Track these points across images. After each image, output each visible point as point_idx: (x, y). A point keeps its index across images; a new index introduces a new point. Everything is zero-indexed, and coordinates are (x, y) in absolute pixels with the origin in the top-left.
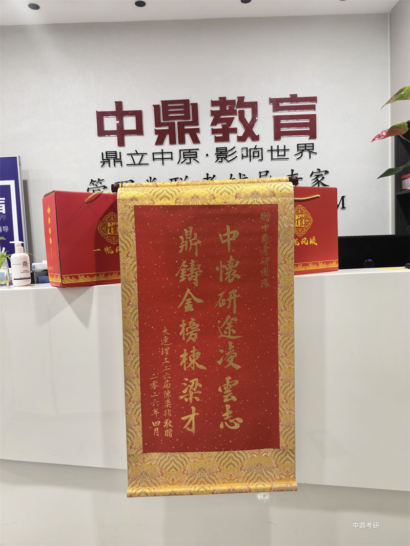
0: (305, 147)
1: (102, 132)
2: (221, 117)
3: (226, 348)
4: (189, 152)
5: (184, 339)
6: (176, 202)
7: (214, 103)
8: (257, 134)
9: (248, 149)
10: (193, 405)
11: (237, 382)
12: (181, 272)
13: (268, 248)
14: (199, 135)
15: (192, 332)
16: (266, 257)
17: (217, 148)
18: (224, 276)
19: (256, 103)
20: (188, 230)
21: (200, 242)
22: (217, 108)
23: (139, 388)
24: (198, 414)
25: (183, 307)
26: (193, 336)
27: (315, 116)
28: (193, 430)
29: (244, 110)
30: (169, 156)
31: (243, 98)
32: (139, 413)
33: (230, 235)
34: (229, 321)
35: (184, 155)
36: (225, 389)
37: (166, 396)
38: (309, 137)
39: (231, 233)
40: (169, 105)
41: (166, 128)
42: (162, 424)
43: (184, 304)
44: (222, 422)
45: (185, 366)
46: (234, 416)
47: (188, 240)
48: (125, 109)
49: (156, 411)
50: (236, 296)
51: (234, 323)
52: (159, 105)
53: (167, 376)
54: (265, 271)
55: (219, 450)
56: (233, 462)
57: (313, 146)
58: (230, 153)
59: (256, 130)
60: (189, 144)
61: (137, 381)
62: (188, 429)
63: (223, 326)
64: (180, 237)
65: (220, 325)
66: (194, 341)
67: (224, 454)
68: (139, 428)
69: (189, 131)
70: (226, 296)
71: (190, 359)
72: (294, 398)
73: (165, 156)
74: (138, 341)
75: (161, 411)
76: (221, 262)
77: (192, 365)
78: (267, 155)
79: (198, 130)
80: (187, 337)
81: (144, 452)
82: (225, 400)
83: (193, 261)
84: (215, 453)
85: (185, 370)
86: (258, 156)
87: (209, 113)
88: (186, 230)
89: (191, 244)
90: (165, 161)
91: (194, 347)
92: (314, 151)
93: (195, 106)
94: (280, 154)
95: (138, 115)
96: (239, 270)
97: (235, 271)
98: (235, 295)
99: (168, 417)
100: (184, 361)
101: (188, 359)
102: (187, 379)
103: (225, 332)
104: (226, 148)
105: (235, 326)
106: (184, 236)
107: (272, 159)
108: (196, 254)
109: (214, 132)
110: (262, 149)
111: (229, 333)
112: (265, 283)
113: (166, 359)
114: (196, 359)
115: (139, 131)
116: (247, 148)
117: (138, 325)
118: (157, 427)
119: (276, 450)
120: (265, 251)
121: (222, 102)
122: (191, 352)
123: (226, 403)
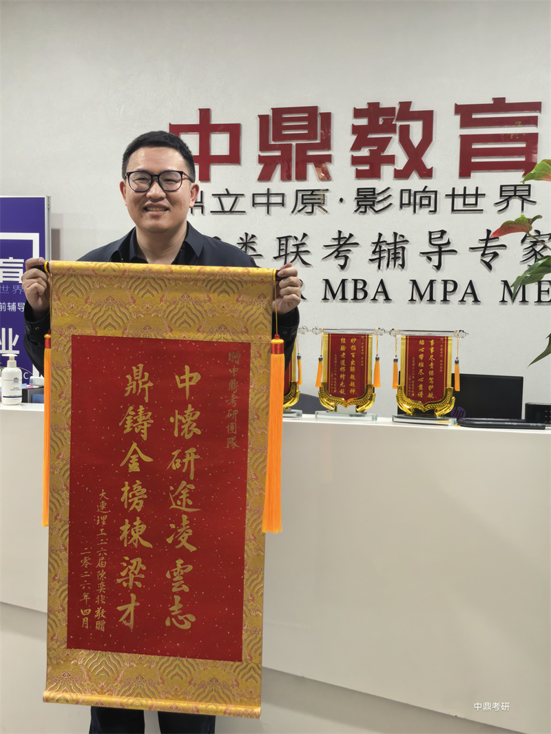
0: (515, 191)
2: (369, 137)
3: (179, 523)
4: (312, 194)
5: (126, 507)
6: (123, 333)
7: (358, 113)
8: (429, 167)
9: (412, 192)
10: (132, 591)
11: (190, 568)
12: (126, 420)
13: (236, 397)
14: (330, 167)
15: (136, 499)
16: (234, 409)
17: (358, 189)
18: (180, 430)
19: (432, 113)
20: (138, 368)
21: (152, 384)
22: (363, 122)
23: (66, 564)
24: (138, 604)
25: (126, 466)
26: (138, 504)
27: (536, 135)
28: (131, 624)
29: (408, 126)
30: (279, 200)
31: (409, 104)
32: (65, 597)
33: (189, 379)
34: (184, 489)
35: (303, 199)
36: (175, 574)
37: (100, 576)
38: (523, 173)
39: (191, 375)
40: (284, 116)
41: (278, 153)
42: (93, 613)
43: (128, 462)
44: (168, 618)
46: (184, 611)
47: (137, 381)
48: (215, 121)
49: (86, 596)
50: (194, 457)
51: (190, 492)
52: (268, 116)
53: (102, 552)
54: (232, 427)
55: (163, 654)
56: (180, 673)
57: (529, 190)
58: (380, 198)
59: (429, 159)
60: (313, 181)
61: (65, 555)
62: (125, 622)
63: (176, 493)
64: (127, 377)
65: (173, 492)
66: (139, 510)
67: (168, 660)
68: (63, 616)
69: (314, 159)
70: (182, 456)
71: (133, 533)
72: (262, 595)
73: (274, 200)
74: (68, 504)
75: (93, 595)
76: (177, 411)
77: (135, 541)
78: (444, 204)
79: (329, 158)
80: (130, 504)
81: (69, 647)
82: (174, 590)
83: (141, 408)
84: (158, 658)
85: (126, 545)
86: (429, 205)
87: (350, 129)
88: (134, 368)
89: (141, 386)
90: (273, 209)
91: (138, 518)
92: (531, 199)
93: (327, 117)
94: (469, 202)
96: (199, 423)
97: (195, 424)
98: (193, 455)
100: (125, 534)
101: (130, 532)
102: (127, 558)
103: (179, 503)
104: (374, 189)
105: (191, 495)
106: (132, 375)
107: (453, 210)
108: (146, 399)
109: (355, 161)
110: (436, 192)
111: (184, 504)
112: (232, 443)
113: (102, 530)
114: (140, 533)
115: (233, 157)
116: (410, 190)
117: (68, 485)
118: (86, 616)
119: (238, 663)
120: (233, 401)
121: (373, 111)
122: (135, 524)
123: (175, 593)
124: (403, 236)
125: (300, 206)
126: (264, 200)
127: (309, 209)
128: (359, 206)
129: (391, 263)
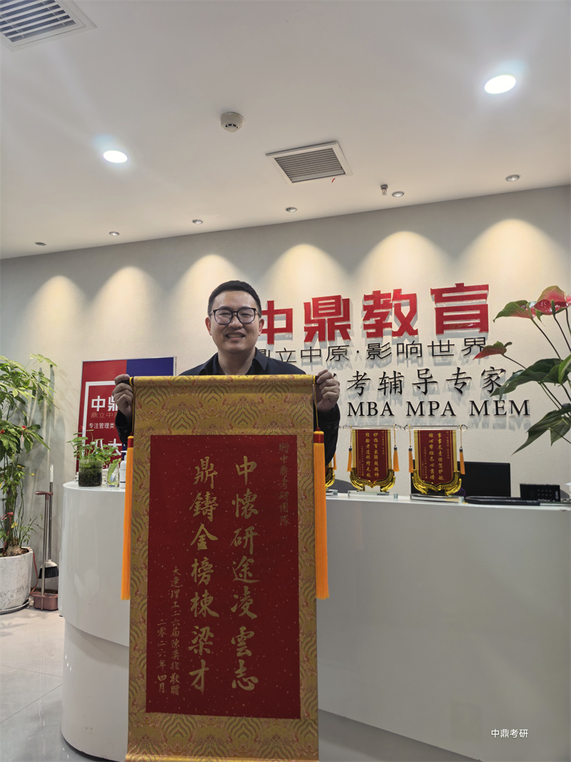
0: (475, 342)
2: (375, 312)
3: (241, 594)
4: (338, 349)
5: (196, 581)
6: (193, 432)
7: (366, 298)
8: (415, 329)
9: (405, 345)
10: (202, 657)
11: (252, 634)
12: (195, 505)
13: (287, 481)
14: (350, 332)
15: (204, 573)
16: (285, 491)
17: (369, 344)
18: (241, 511)
19: (415, 295)
20: (205, 460)
21: (217, 473)
22: (370, 303)
23: (145, 635)
24: (208, 669)
25: (196, 545)
26: (206, 578)
27: (486, 306)
28: (202, 688)
29: (400, 304)
30: (317, 353)
31: (400, 290)
32: (144, 664)
33: (247, 467)
34: (245, 563)
35: (333, 352)
36: (239, 640)
37: (174, 645)
38: (479, 330)
39: (249, 464)
40: (320, 302)
41: (316, 325)
42: (169, 679)
43: (197, 541)
44: (234, 681)
45: (196, 611)
46: (248, 674)
47: (204, 471)
48: (276, 308)
49: (162, 663)
50: (253, 534)
51: (250, 564)
52: (309, 303)
53: (176, 623)
54: (284, 506)
55: (231, 715)
56: (247, 731)
58: (383, 349)
59: (415, 324)
60: (340, 341)
61: (144, 627)
62: (196, 686)
63: (238, 568)
64: (196, 468)
65: (236, 566)
66: (207, 584)
67: (235, 720)
68: (143, 682)
70: (242, 534)
71: (203, 604)
73: (314, 353)
74: (147, 581)
75: (168, 662)
76: (237, 495)
77: (204, 612)
78: (427, 352)
79: (349, 326)
80: (199, 579)
81: (148, 711)
82: (239, 654)
83: (208, 494)
84: (226, 718)
85: (196, 616)
86: (417, 352)
87: (362, 308)
88: (202, 460)
89: (207, 475)
90: (314, 359)
91: (206, 591)
93: (347, 302)
94: (443, 352)
96: (256, 504)
97: (253, 506)
98: (251, 532)
99: (175, 671)
100: (195, 606)
101: (200, 604)
102: (197, 627)
103: (241, 576)
104: (379, 344)
105: (251, 568)
106: (200, 467)
107: (433, 355)
108: (212, 486)
109: (366, 327)
110: (421, 344)
111: (245, 576)
112: (284, 520)
113: (175, 603)
114: (208, 604)
116: (403, 344)
117: (147, 564)
118: (162, 681)
119: (297, 720)
120: (284, 484)
121: (376, 296)
122: (203, 596)
123: (240, 658)
124: (400, 373)
125: (331, 357)
126: (308, 353)
127: (337, 358)
128: (370, 355)
129: (393, 391)
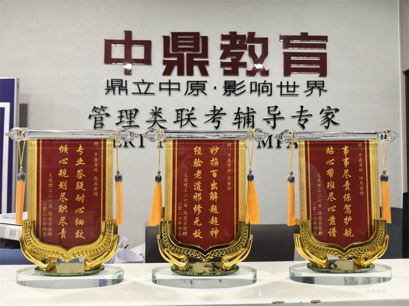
0: (316, 84)
1: (109, 60)
2: (231, 51)
4: (197, 84)
7: (224, 37)
8: (267, 70)
9: (258, 83)
14: (208, 68)
17: (225, 81)
19: (266, 39)
22: (227, 42)
27: (325, 54)
29: (254, 46)
30: (176, 87)
31: (254, 33)
35: (192, 87)
38: (319, 75)
40: (179, 37)
41: (175, 59)
48: (134, 38)
52: (169, 37)
57: (323, 84)
58: (238, 87)
59: (267, 65)
60: (197, 76)
69: (198, 63)
73: (173, 87)
78: (276, 91)
79: (207, 63)
86: (267, 91)
87: (219, 47)
90: (172, 92)
92: (324, 89)
93: (205, 39)
94: (290, 90)
95: (147, 45)
104: (235, 81)
107: (281, 94)
109: (223, 65)
110: (271, 84)
115: (147, 60)
116: (256, 83)
121: (233, 36)
124: (252, 109)
125: (190, 91)
126: (167, 87)
127: (195, 93)
128: (226, 91)
129: (246, 125)
